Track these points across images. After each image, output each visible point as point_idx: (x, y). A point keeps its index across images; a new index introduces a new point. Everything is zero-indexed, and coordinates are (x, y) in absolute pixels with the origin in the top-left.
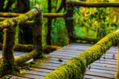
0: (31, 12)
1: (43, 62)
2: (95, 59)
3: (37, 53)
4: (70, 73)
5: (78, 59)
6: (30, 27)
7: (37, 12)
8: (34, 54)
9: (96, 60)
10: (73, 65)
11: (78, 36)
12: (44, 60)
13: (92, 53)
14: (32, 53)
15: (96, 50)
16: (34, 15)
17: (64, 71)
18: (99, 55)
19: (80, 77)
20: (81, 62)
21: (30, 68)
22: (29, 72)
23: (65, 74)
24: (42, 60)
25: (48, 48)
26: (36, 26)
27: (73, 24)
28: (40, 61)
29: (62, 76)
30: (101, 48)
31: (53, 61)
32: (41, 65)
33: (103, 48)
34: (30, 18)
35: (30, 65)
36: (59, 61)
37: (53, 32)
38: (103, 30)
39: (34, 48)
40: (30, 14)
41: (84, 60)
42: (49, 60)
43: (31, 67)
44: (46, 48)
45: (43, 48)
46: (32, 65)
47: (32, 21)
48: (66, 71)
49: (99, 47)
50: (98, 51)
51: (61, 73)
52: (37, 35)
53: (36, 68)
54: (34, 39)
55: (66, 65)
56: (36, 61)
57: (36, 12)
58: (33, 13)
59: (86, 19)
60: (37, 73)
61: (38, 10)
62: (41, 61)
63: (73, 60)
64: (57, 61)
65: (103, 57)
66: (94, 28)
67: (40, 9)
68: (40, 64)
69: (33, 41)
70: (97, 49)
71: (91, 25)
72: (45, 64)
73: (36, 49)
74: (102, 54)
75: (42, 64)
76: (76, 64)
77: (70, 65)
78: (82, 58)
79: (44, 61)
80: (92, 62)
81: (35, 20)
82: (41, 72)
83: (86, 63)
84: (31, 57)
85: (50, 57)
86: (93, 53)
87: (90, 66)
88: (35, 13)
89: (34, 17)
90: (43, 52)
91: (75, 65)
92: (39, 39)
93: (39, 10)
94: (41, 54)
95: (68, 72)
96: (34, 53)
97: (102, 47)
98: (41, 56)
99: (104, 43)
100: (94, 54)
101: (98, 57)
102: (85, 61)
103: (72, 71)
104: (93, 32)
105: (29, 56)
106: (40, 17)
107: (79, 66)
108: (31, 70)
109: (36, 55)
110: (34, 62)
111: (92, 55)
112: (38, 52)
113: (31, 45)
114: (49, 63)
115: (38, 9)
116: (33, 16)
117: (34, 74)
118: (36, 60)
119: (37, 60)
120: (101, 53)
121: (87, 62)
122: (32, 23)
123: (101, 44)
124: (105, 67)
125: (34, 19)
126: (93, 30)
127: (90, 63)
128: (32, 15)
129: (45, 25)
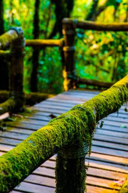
0: (6, 35)
1: (24, 118)
2: (110, 109)
3: (14, 103)
4: (69, 131)
5: (83, 110)
6: (5, 61)
7: (17, 35)
8: (10, 106)
9: (112, 113)
10: (75, 119)
11: (82, 78)
12: (26, 115)
13: (105, 101)
14: (7, 103)
15: (112, 97)
16: (11, 41)
17: (61, 128)
18: (116, 104)
19: (86, 138)
20: (88, 114)
21: (4, 128)
22: (2, 134)
23: (62, 132)
24: (23, 115)
25: (33, 96)
26: (13, 59)
27: (74, 59)
28: (20, 117)
29: (57, 135)
30: (121, 93)
31: (40, 118)
32: (21, 123)
33: (123, 94)
34: (4, 46)
35: (3, 123)
36: (50, 118)
37: (40, 73)
38: (122, 70)
39: (10, 95)
40: (5, 39)
41: (93, 111)
42: (34, 115)
43: (4, 125)
44: (29, 97)
45: (25, 96)
46: (7, 123)
47: (8, 52)
48: (63, 127)
49: (117, 92)
50: (115, 98)
51: (56, 130)
52: (15, 74)
53: (14, 128)
54: (10, 81)
55: (64, 117)
56: (13, 117)
57: (15, 36)
58: (9, 37)
59: (95, 52)
60: (15, 135)
61: (17, 33)
62: (22, 117)
63: (74, 111)
64: (47, 116)
65: (123, 107)
66: (106, 69)
67: (21, 32)
68: (20, 121)
69: (10, 84)
70: (114, 94)
71: (101, 63)
72: (27, 122)
73: (13, 97)
74: (122, 104)
75: (23, 121)
76: (80, 117)
77: (70, 118)
78: (90, 107)
79: (27, 117)
80: (106, 115)
81: (12, 50)
82: (22, 134)
83: (95, 116)
84: (5, 110)
85: (37, 111)
86: (107, 100)
87: (103, 122)
88: (13, 37)
89: (11, 45)
90: (25, 102)
91: (78, 119)
92: (19, 81)
93: (19, 33)
94: (21, 105)
95: (68, 129)
96: (10, 103)
97: (123, 91)
98: (21, 109)
99: (126, 86)
100: (109, 103)
101: (114, 107)
102: (94, 113)
103: (74, 128)
104: (105, 74)
105: (2, 107)
106: (20, 45)
107: (84, 119)
108: (5, 130)
109: (13, 107)
110: (10, 118)
111: (106, 103)
112: (16, 102)
113: (5, 92)
114: (35, 121)
115: (18, 31)
116: (10, 43)
117: (10, 136)
118: (13, 114)
119: (16, 115)
120: (121, 102)
121: (97, 114)
122: (7, 54)
123: (121, 87)
124: (125, 127)
125: (11, 47)
126: (105, 71)
127: (102, 117)
128: (7, 41)
129: (29, 60)
